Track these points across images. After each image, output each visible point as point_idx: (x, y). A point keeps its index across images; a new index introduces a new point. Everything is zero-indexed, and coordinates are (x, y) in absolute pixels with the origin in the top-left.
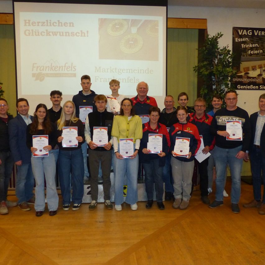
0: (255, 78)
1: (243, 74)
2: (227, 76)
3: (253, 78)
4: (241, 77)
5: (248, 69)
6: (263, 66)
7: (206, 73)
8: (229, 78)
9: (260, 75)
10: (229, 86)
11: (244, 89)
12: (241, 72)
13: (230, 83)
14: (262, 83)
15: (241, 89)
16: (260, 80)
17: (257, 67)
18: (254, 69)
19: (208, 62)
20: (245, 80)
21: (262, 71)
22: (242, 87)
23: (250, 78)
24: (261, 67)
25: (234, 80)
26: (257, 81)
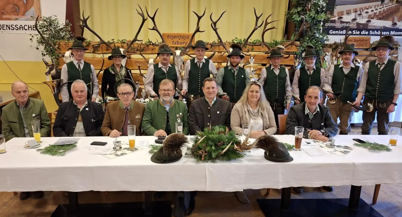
0: (349, 22)
1: (336, 18)
2: (320, 21)
3: (347, 23)
4: (334, 22)
5: (342, 13)
6: (358, 10)
7: (299, 19)
8: (322, 23)
9: (354, 20)
10: (321, 31)
11: (337, 34)
12: (335, 17)
13: (321, 28)
14: (356, 28)
15: (333, 34)
16: (353, 25)
17: (352, 11)
18: (348, 13)
19: (302, 8)
20: (338, 25)
21: (357, 15)
22: (334, 32)
23: (344, 22)
24: (356, 11)
25: (327, 25)
26: (351, 26)
